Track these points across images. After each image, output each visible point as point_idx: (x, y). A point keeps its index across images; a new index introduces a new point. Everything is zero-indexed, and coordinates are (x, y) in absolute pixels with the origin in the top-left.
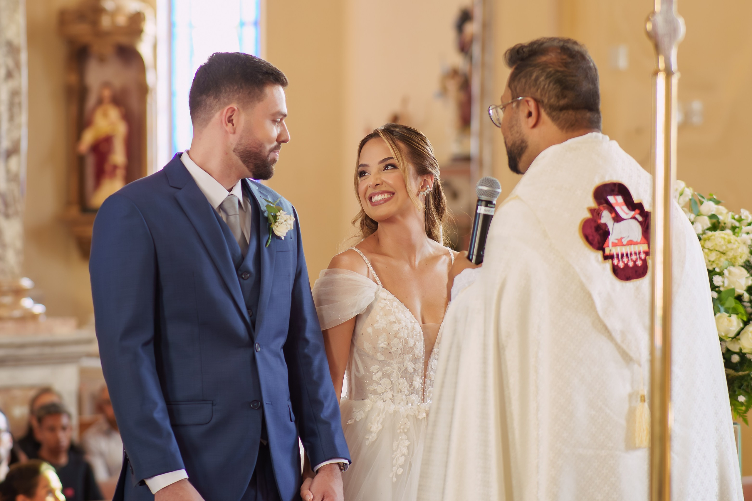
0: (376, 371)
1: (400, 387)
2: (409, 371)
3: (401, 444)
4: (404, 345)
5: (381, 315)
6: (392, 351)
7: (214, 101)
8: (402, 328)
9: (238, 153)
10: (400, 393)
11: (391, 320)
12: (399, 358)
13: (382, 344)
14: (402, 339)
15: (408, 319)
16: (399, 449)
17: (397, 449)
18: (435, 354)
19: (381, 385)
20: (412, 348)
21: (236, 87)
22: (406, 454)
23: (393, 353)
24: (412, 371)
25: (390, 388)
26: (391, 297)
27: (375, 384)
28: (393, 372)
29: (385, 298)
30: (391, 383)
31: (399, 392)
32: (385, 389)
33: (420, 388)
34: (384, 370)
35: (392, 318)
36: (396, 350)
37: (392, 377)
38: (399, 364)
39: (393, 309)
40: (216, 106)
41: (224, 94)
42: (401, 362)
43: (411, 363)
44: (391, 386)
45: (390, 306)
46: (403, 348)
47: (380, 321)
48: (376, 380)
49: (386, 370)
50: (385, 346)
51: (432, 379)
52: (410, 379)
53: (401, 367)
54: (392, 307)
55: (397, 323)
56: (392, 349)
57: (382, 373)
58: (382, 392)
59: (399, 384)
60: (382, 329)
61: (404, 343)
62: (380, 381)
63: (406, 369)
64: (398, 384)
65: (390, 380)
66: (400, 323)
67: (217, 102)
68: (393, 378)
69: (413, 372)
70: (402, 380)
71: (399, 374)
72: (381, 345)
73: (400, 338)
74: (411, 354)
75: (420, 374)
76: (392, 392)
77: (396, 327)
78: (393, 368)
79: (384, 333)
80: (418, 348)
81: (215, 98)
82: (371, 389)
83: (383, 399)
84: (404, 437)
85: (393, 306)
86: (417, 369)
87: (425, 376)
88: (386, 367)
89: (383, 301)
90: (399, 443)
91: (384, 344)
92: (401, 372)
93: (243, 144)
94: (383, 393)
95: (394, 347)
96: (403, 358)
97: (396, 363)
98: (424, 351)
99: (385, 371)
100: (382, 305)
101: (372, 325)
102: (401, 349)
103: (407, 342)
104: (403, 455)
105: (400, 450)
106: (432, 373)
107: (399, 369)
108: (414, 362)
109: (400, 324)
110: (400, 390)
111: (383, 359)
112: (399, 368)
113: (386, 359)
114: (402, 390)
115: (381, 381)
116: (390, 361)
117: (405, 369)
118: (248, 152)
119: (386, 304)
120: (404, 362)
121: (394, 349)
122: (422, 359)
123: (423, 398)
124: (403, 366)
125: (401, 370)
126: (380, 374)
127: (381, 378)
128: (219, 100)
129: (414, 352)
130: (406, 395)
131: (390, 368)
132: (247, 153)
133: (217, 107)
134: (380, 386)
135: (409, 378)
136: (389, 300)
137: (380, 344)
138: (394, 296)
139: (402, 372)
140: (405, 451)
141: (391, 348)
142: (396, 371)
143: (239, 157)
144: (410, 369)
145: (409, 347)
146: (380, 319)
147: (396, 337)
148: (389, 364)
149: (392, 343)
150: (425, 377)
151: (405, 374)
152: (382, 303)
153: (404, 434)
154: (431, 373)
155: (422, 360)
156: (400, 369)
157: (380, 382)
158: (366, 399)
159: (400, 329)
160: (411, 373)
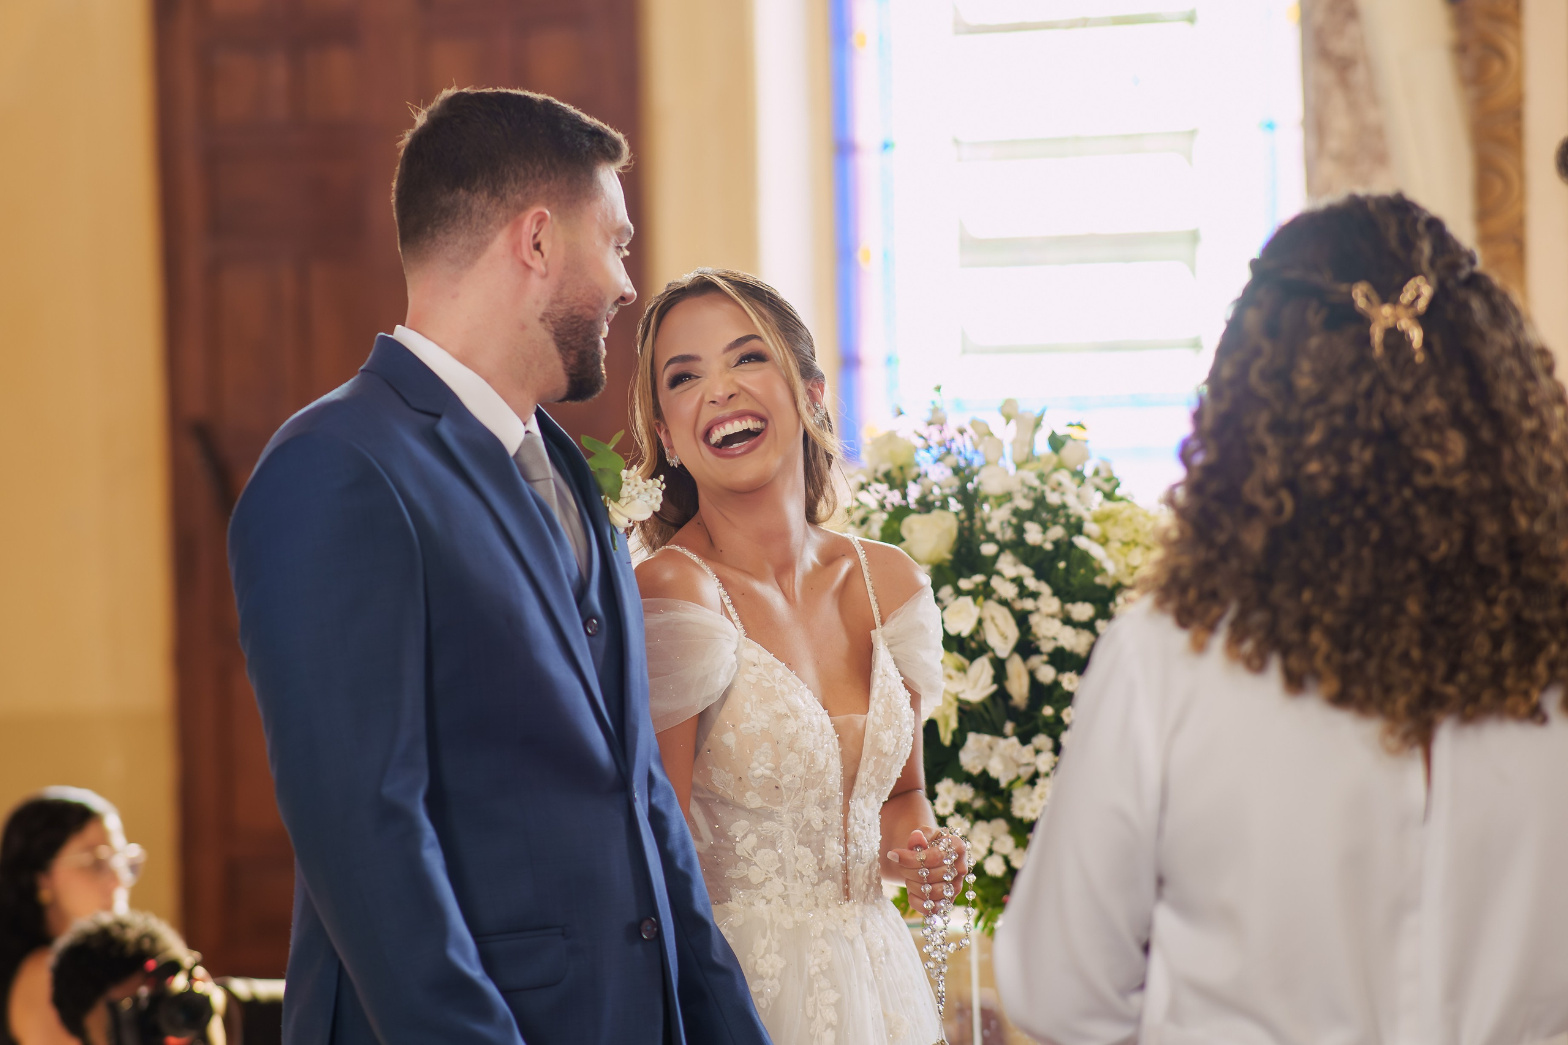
0: (742, 835)
1: (799, 866)
2: (814, 826)
3: (820, 1001)
4: (808, 766)
5: (754, 700)
6: (781, 783)
7: (492, 201)
8: (803, 728)
9: (552, 322)
10: (799, 880)
11: (779, 711)
12: (794, 798)
13: (760, 769)
14: (804, 753)
15: (809, 706)
16: (818, 1012)
17: (815, 1013)
18: (861, 784)
19: (755, 864)
20: (821, 773)
21: (540, 167)
22: (835, 1023)
23: (783, 789)
24: (821, 828)
25: (777, 871)
26: (768, 657)
27: (741, 864)
28: (782, 832)
29: (756, 661)
30: (777, 858)
31: (797, 879)
32: (766, 874)
33: (839, 865)
34: (760, 829)
35: (781, 708)
36: (790, 781)
37: (780, 845)
38: (794, 814)
39: (777, 685)
40: (499, 213)
41: (513, 185)
42: (798, 808)
43: (818, 807)
44: (780, 865)
45: (770, 680)
46: (805, 776)
47: (753, 716)
48: (743, 855)
49: (765, 829)
50: (768, 772)
51: (858, 844)
52: (817, 845)
53: (798, 819)
54: (774, 679)
55: (792, 717)
56: (781, 780)
57: (756, 837)
58: (761, 881)
59: (797, 859)
60: (758, 734)
61: (807, 764)
62: (753, 855)
63: (809, 822)
64: (793, 860)
65: (777, 851)
66: (797, 717)
67: (497, 205)
68: (781, 847)
69: (823, 830)
70: (802, 850)
71: (795, 836)
72: (758, 772)
73: (800, 753)
74: (819, 788)
75: (837, 833)
76: (782, 878)
77: (792, 726)
78: (781, 824)
79: (766, 744)
80: (832, 773)
81: (494, 193)
82: (734, 877)
83: (764, 897)
84: (824, 983)
85: (777, 679)
86: (829, 822)
87: (846, 837)
88: (765, 823)
89: (752, 669)
90: (816, 998)
91: (767, 768)
92: (798, 831)
93: (565, 300)
94: (763, 884)
95: (788, 773)
96: (803, 799)
97: (788, 812)
98: (842, 778)
99: (763, 832)
100: (752, 679)
101: (733, 726)
102: (801, 778)
103: (813, 759)
104: (829, 1025)
105: (822, 1017)
106: (857, 829)
107: (794, 826)
108: (824, 806)
109: (799, 720)
110: (800, 873)
111: (759, 805)
112: (794, 821)
113: (765, 805)
114: (804, 873)
115: (755, 856)
116: (773, 808)
117: (805, 823)
118: (575, 320)
119: (760, 674)
120: (803, 808)
121: (787, 778)
122: (838, 798)
123: (847, 890)
124: (803, 816)
125: (798, 826)
126: (752, 839)
127: (756, 849)
128: (503, 198)
129: (825, 783)
130: (813, 885)
131: (775, 823)
132: (572, 323)
133: (500, 215)
134: (755, 867)
135: (815, 844)
136: (764, 664)
137: (756, 769)
138: (772, 654)
139: (801, 832)
140: (831, 1016)
141: (781, 777)
142: (788, 830)
143: (553, 334)
144: (817, 825)
145: (817, 771)
146: (752, 710)
147: (791, 748)
148: (770, 816)
149: (782, 764)
150: (846, 840)
151: (808, 834)
152: (750, 673)
153: (822, 976)
154: (855, 829)
155: (838, 802)
156: (797, 824)
157: (754, 859)
158: (726, 901)
159: (800, 731)
160: (818, 832)
